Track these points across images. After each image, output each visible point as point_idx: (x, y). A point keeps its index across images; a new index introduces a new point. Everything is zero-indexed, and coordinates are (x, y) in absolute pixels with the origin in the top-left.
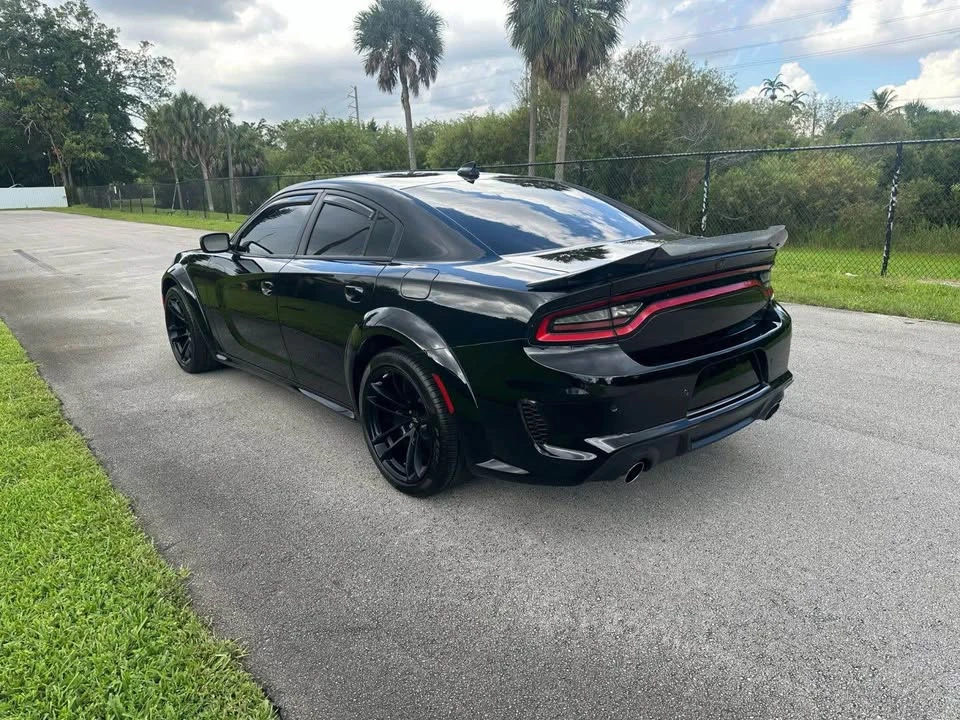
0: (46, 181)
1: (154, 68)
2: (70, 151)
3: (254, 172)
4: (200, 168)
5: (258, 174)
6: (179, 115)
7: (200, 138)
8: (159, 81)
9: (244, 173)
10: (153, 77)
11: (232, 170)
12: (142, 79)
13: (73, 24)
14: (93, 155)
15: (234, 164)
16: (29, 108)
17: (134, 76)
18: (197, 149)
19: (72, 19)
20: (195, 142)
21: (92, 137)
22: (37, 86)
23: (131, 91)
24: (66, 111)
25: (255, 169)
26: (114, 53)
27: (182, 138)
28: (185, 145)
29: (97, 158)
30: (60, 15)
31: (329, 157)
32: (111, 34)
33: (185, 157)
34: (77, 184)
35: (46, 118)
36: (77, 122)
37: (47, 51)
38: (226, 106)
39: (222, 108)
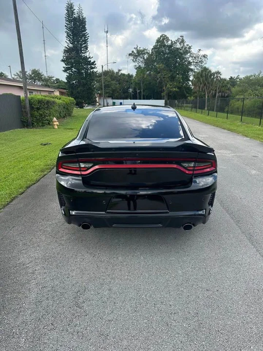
0: (160, 98)
1: (201, 58)
2: (168, 88)
3: (226, 96)
4: (205, 94)
5: (227, 97)
6: (202, 76)
7: (207, 83)
8: (201, 63)
9: (222, 97)
10: (200, 62)
11: (217, 95)
12: (196, 63)
13: (178, 46)
14: (174, 89)
15: (219, 92)
16: (159, 75)
17: (194, 62)
18: (205, 88)
19: (178, 44)
20: (205, 85)
21: (175, 83)
22: (163, 67)
23: (192, 67)
24: (170, 75)
25: (226, 95)
26: (189, 54)
27: (201, 84)
28: (201, 86)
29: (175, 90)
30: (175, 43)
31: (257, 90)
32: (190, 48)
33: (201, 90)
34: (168, 99)
35: (164, 78)
36: (172, 78)
37: (169, 56)
38: (220, 71)
39: (218, 72)
